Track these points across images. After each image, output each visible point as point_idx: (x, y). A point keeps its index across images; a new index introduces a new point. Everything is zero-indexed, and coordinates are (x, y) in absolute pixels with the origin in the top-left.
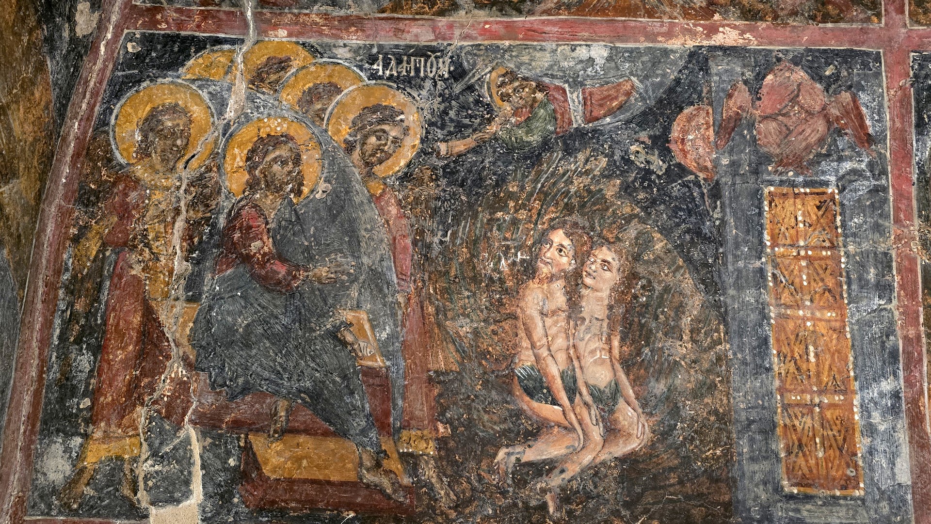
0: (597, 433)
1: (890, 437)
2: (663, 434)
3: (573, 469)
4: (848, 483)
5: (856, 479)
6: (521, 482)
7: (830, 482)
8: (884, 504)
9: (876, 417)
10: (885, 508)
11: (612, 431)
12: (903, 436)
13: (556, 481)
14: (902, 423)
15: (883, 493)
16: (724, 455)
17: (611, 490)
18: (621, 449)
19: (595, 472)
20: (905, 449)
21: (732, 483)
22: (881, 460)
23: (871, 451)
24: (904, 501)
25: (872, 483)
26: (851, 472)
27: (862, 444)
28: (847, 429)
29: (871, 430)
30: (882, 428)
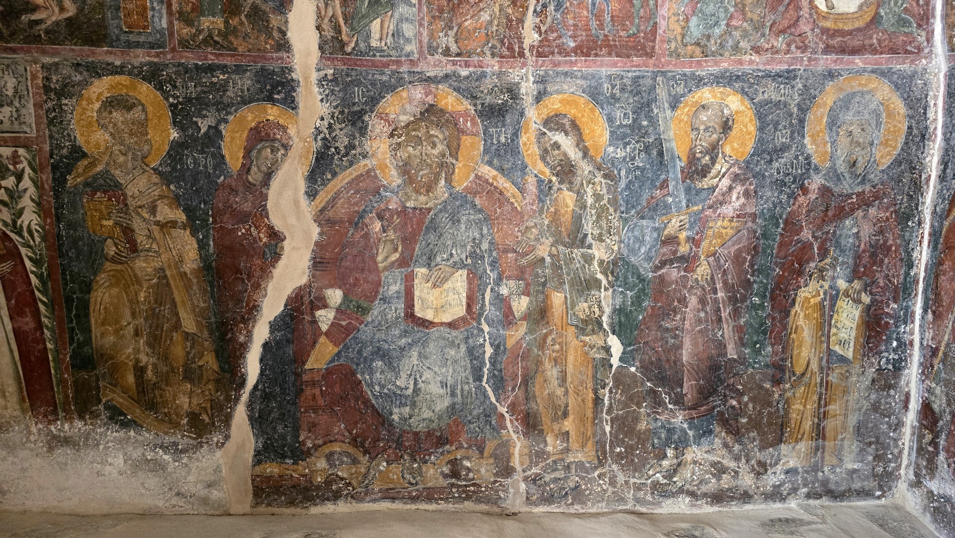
0: (57, 10)
1: (160, 11)
2: (81, 10)
3: (49, 23)
4: (145, 27)
5: (148, 25)
6: (31, 27)
7: (138, 27)
8: (158, 35)
9: (155, 4)
10: (158, 36)
11: (62, 9)
12: (164, 11)
13: (43, 26)
14: (165, 7)
15: (157, 31)
16: (102, 17)
17: (63, 29)
18: (66, 15)
19: (57, 23)
20: (165, 16)
21: (105, 27)
22: (156, 20)
23: (153, 16)
24: (165, 34)
25: (154, 27)
26: (146, 24)
27: (150, 14)
28: (145, 8)
29: (153, 9)
30: (157, 8)
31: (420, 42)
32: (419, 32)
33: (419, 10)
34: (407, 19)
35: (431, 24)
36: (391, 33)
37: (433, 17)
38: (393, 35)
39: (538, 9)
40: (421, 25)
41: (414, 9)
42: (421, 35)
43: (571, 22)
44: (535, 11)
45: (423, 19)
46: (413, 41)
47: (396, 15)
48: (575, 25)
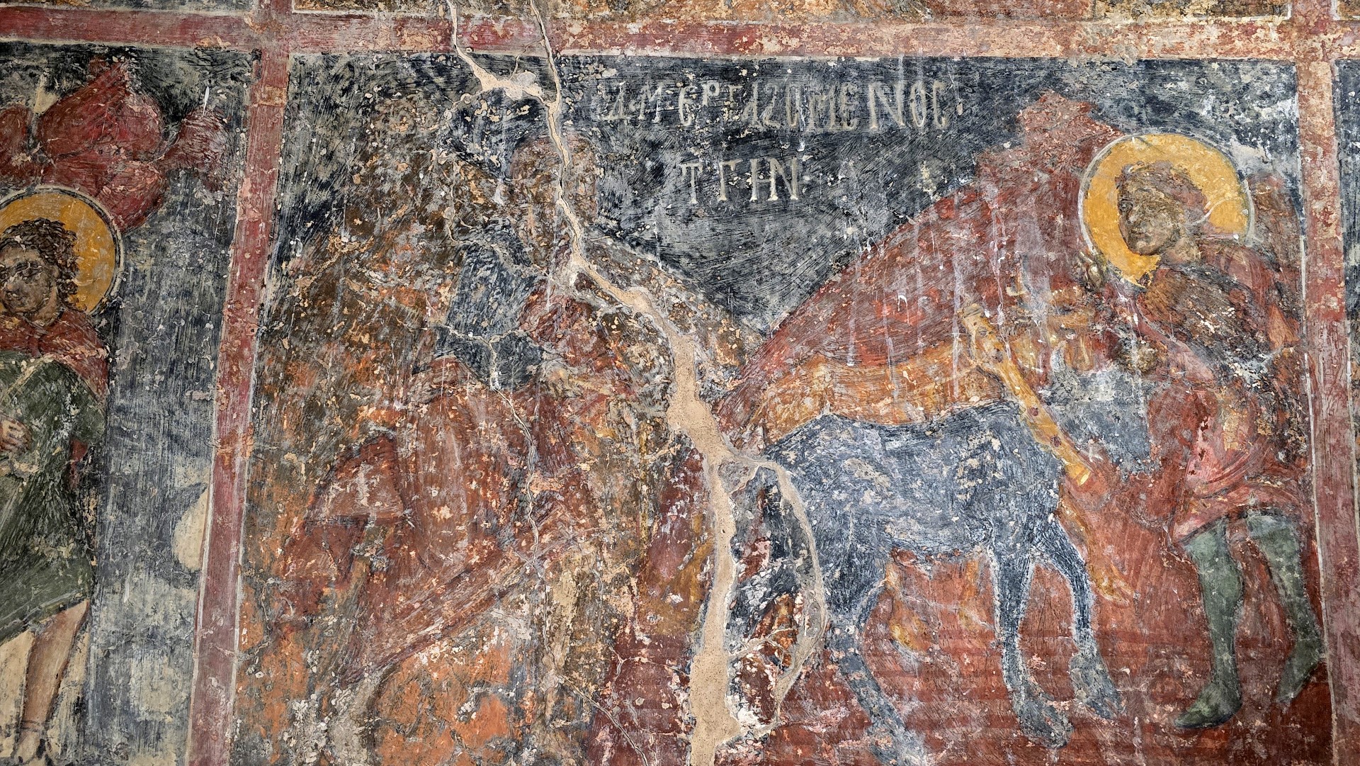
31: (203, 737)
32: (202, 695)
33: (214, 597)
34: (151, 638)
35: (255, 657)
36: (70, 696)
37: (274, 629)
38: (80, 707)
39: (755, 598)
40: (213, 662)
41: (188, 594)
42: (209, 706)
43: (911, 657)
44: (739, 608)
45: (224, 636)
46: (170, 737)
47: (106, 620)
48: (929, 672)
